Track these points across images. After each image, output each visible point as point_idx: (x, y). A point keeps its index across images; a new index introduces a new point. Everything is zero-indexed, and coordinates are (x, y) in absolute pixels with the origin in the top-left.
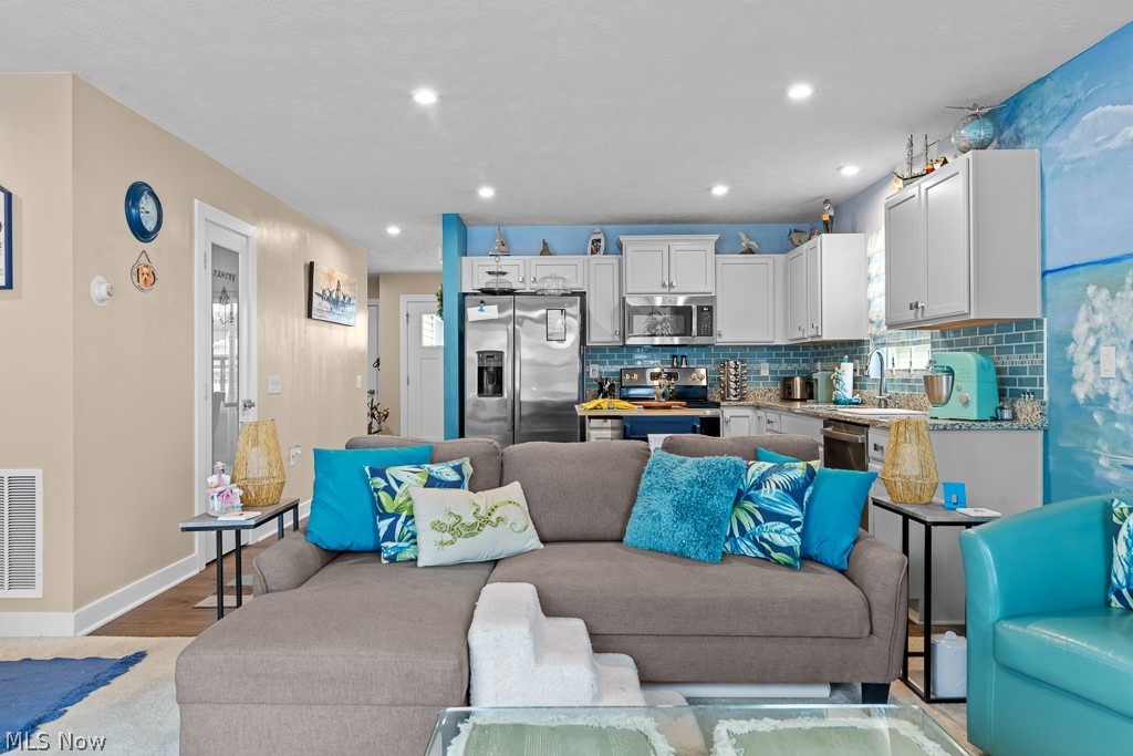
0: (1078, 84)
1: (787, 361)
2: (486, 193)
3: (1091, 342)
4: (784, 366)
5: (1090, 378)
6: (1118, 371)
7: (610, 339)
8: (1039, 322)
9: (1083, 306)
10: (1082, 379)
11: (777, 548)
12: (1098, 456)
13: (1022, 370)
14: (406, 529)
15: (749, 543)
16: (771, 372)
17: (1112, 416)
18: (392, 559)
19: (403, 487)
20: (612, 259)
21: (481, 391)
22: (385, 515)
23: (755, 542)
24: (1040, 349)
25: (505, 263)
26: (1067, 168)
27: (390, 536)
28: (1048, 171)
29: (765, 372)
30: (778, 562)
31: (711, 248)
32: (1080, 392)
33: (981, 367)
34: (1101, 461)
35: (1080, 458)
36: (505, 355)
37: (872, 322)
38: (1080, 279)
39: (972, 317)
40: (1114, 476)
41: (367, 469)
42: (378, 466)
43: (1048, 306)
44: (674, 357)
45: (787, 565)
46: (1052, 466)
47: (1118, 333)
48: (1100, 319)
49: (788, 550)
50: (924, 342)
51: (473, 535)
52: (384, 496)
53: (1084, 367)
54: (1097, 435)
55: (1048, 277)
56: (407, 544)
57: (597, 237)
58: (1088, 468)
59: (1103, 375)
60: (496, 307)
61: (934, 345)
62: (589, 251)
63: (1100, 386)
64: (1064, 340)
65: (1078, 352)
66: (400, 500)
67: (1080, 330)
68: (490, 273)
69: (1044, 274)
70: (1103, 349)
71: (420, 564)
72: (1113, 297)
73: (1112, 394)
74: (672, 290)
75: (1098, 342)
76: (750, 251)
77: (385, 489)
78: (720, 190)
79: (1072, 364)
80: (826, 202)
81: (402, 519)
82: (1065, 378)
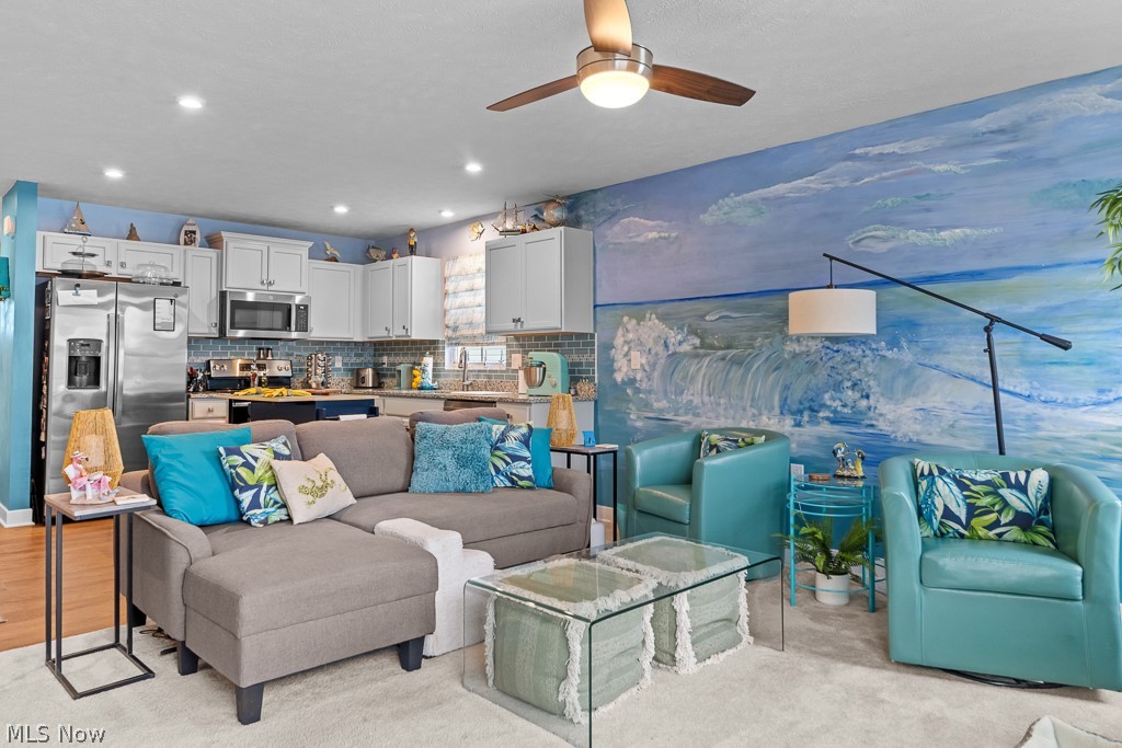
0: (619, 200)
1: (356, 355)
2: (114, 174)
3: (626, 349)
4: (354, 360)
5: (624, 369)
6: (642, 365)
7: (207, 331)
8: (592, 336)
9: (621, 329)
10: (620, 370)
11: (522, 478)
12: (629, 414)
13: (580, 364)
14: (268, 497)
15: (502, 478)
16: (344, 364)
17: (638, 391)
18: (265, 522)
19: (260, 462)
20: (212, 253)
21: (71, 383)
22: (248, 487)
23: (507, 477)
24: (593, 351)
25: (91, 245)
26: (611, 246)
27: (255, 504)
28: (599, 246)
29: (338, 364)
30: (522, 487)
31: (305, 253)
32: (619, 377)
33: (562, 362)
34: (632, 416)
35: (618, 415)
36: (104, 345)
37: (447, 327)
38: (619, 312)
39: (563, 330)
40: (639, 424)
41: (221, 450)
42: (232, 446)
43: (598, 326)
44: (260, 349)
45: (529, 488)
46: (600, 422)
47: (641, 344)
48: (631, 336)
49: (529, 478)
50: (501, 344)
51: (323, 495)
52: (243, 472)
53: (621, 363)
54: (630, 401)
55: (598, 309)
56: (273, 509)
57: (191, 228)
58: (623, 421)
59: (633, 367)
60: (95, 291)
61: (508, 346)
62: (182, 241)
63: (631, 375)
64: (608, 347)
65: (618, 354)
66: (259, 472)
67: (619, 341)
68: (75, 254)
69: (595, 307)
70: (633, 353)
71: (296, 522)
72: (639, 324)
73: (638, 378)
74: (270, 288)
75: (630, 349)
76: (334, 259)
77: (243, 465)
78: (341, 210)
79: (613, 361)
80: (412, 230)
81: (264, 488)
82: (608, 368)
